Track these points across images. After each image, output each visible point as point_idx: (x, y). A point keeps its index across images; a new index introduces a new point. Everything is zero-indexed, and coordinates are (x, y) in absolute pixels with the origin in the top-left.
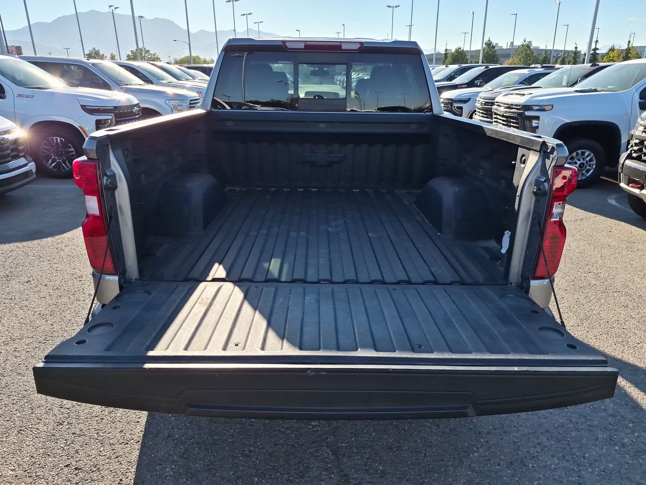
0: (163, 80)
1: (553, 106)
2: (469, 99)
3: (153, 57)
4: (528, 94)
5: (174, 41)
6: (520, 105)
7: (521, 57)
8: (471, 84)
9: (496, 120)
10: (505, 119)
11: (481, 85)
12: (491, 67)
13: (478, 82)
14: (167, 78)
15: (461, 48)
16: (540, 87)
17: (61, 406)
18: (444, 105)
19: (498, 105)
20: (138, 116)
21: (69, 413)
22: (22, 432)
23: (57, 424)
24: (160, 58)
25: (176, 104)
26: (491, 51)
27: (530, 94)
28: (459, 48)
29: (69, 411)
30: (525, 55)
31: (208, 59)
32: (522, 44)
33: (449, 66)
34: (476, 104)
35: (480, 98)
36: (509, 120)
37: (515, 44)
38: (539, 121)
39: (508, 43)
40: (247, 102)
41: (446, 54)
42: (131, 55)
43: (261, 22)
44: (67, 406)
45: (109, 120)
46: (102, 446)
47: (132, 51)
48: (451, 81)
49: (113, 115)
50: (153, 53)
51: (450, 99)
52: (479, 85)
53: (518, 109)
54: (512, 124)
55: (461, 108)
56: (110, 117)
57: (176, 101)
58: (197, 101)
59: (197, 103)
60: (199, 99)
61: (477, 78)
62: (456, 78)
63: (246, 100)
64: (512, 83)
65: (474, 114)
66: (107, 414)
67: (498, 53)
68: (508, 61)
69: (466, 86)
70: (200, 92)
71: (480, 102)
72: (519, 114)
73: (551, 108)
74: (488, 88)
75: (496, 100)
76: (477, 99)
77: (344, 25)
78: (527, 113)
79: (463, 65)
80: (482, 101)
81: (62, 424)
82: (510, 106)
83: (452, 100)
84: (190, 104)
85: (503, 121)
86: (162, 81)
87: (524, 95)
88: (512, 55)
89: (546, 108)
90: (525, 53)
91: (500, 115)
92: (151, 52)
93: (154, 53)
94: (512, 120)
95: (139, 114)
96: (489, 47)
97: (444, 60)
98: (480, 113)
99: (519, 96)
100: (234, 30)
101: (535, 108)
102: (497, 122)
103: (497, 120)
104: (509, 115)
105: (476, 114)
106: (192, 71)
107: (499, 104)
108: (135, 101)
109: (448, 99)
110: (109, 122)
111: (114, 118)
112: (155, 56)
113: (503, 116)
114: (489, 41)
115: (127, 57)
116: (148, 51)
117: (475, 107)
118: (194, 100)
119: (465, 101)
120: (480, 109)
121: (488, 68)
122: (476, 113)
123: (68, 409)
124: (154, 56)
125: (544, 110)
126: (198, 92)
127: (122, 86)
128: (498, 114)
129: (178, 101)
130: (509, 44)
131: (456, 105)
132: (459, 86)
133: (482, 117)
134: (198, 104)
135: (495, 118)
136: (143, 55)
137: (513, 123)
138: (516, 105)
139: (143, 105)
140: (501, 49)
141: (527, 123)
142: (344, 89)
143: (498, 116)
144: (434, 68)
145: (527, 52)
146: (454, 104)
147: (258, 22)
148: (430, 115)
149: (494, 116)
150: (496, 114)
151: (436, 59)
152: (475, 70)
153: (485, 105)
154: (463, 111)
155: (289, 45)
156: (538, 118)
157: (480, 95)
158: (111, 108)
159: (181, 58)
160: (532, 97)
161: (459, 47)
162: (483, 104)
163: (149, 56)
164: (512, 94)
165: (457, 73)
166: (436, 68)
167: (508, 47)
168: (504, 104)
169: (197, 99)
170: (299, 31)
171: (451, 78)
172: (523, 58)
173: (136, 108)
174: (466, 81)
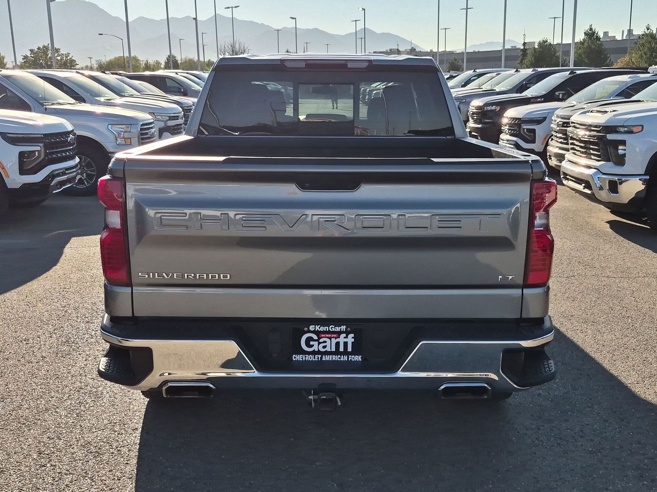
0: (100, 96)
1: (642, 126)
2: (545, 119)
3: (64, 58)
4: (611, 112)
5: (100, 34)
6: (600, 126)
7: (642, 52)
8: (549, 97)
9: (572, 146)
10: (583, 145)
11: (565, 97)
12: (578, 72)
13: (560, 94)
14: (104, 95)
15: (547, 41)
16: (639, 101)
17: (40, 452)
18: (509, 127)
19: (574, 127)
20: (72, 147)
21: (50, 458)
22: (4, 472)
23: (40, 466)
24: (75, 61)
25: (122, 130)
26: (595, 45)
27: (614, 111)
28: (543, 41)
29: (50, 456)
30: (649, 49)
31: (151, 61)
32: (643, 33)
33: (521, 70)
34: (552, 125)
35: (557, 117)
36: (588, 146)
37: (635, 33)
38: (626, 146)
39: (623, 32)
40: (224, 127)
41: (524, 51)
42: (29, 56)
43: (236, 7)
44: (46, 452)
45: (37, 152)
46: (93, 482)
47: (31, 51)
48: (521, 93)
49: (41, 145)
50: (64, 53)
51: (517, 119)
52: (561, 97)
53: (598, 131)
54: (592, 152)
55: (533, 131)
56: (39, 148)
57: (121, 126)
58: (150, 126)
59: (151, 128)
60: (153, 122)
61: (559, 87)
62: (530, 88)
63: (222, 125)
64: (606, 95)
65: (550, 139)
66: (92, 458)
67: (606, 46)
68: (623, 58)
69: (543, 99)
70: (154, 113)
71: (556, 122)
72: (599, 138)
73: (640, 130)
74: (573, 102)
75: (572, 119)
76: (553, 118)
77: (364, 9)
78: (610, 137)
79: (540, 70)
80: (558, 121)
81: (45, 466)
82: (589, 127)
83: (520, 119)
84: (141, 129)
85: (581, 147)
86: (98, 99)
87: (606, 112)
88: (629, 49)
89: (635, 129)
90: (648, 47)
91: (577, 140)
92: (62, 52)
93: (66, 52)
94: (591, 146)
95: (74, 144)
96: (591, 39)
97: (522, 60)
98: (557, 137)
99: (599, 115)
100: (195, 19)
101: (622, 130)
102: (575, 150)
103: (574, 146)
104: (588, 140)
105: (552, 139)
106: (136, 83)
107: (575, 125)
108: (70, 127)
109: (514, 118)
110: (37, 155)
111: (43, 150)
112: (68, 58)
113: (580, 141)
114: (591, 29)
115: (23, 59)
116: (57, 50)
117: (552, 129)
118: (146, 124)
119: (539, 121)
120: (557, 132)
121: (575, 74)
122: (552, 137)
123: (48, 454)
124: (66, 57)
125: (631, 132)
126: (150, 113)
127: (47, 107)
128: (574, 139)
129: (124, 126)
130: (626, 33)
131: (525, 127)
132: (532, 100)
133: (561, 143)
134: (151, 130)
135: (572, 144)
136: (49, 55)
137: (594, 149)
138: (596, 126)
139: (79, 133)
140: (614, 40)
141: (611, 150)
142: (366, 105)
143: (574, 141)
144: (500, 74)
145: (650, 45)
146: (522, 125)
147: (232, 7)
148: (451, 139)
149: (570, 141)
150: (572, 138)
151: (506, 57)
152: (556, 77)
153: (563, 126)
154: (537, 136)
155: (287, 64)
156: (623, 143)
157: (557, 112)
158: (40, 136)
159: (108, 59)
160: (615, 116)
161: (545, 39)
162: (560, 124)
163: (59, 58)
164: (591, 112)
165: (531, 81)
166: (503, 73)
167: (624, 38)
168: (581, 125)
169: (151, 123)
170: (295, 19)
171: (522, 87)
172: (646, 55)
173: (71, 136)
174: (544, 93)
